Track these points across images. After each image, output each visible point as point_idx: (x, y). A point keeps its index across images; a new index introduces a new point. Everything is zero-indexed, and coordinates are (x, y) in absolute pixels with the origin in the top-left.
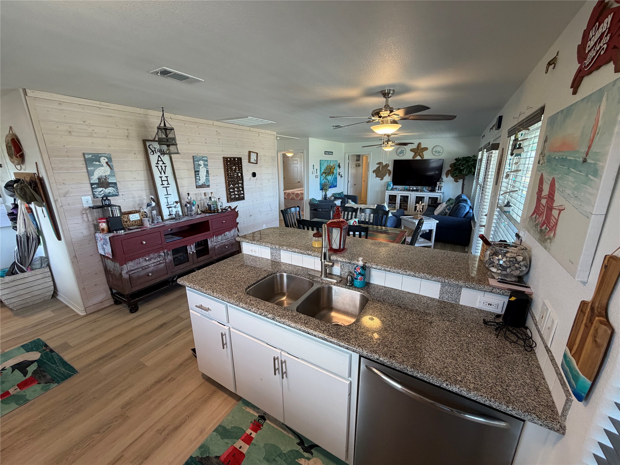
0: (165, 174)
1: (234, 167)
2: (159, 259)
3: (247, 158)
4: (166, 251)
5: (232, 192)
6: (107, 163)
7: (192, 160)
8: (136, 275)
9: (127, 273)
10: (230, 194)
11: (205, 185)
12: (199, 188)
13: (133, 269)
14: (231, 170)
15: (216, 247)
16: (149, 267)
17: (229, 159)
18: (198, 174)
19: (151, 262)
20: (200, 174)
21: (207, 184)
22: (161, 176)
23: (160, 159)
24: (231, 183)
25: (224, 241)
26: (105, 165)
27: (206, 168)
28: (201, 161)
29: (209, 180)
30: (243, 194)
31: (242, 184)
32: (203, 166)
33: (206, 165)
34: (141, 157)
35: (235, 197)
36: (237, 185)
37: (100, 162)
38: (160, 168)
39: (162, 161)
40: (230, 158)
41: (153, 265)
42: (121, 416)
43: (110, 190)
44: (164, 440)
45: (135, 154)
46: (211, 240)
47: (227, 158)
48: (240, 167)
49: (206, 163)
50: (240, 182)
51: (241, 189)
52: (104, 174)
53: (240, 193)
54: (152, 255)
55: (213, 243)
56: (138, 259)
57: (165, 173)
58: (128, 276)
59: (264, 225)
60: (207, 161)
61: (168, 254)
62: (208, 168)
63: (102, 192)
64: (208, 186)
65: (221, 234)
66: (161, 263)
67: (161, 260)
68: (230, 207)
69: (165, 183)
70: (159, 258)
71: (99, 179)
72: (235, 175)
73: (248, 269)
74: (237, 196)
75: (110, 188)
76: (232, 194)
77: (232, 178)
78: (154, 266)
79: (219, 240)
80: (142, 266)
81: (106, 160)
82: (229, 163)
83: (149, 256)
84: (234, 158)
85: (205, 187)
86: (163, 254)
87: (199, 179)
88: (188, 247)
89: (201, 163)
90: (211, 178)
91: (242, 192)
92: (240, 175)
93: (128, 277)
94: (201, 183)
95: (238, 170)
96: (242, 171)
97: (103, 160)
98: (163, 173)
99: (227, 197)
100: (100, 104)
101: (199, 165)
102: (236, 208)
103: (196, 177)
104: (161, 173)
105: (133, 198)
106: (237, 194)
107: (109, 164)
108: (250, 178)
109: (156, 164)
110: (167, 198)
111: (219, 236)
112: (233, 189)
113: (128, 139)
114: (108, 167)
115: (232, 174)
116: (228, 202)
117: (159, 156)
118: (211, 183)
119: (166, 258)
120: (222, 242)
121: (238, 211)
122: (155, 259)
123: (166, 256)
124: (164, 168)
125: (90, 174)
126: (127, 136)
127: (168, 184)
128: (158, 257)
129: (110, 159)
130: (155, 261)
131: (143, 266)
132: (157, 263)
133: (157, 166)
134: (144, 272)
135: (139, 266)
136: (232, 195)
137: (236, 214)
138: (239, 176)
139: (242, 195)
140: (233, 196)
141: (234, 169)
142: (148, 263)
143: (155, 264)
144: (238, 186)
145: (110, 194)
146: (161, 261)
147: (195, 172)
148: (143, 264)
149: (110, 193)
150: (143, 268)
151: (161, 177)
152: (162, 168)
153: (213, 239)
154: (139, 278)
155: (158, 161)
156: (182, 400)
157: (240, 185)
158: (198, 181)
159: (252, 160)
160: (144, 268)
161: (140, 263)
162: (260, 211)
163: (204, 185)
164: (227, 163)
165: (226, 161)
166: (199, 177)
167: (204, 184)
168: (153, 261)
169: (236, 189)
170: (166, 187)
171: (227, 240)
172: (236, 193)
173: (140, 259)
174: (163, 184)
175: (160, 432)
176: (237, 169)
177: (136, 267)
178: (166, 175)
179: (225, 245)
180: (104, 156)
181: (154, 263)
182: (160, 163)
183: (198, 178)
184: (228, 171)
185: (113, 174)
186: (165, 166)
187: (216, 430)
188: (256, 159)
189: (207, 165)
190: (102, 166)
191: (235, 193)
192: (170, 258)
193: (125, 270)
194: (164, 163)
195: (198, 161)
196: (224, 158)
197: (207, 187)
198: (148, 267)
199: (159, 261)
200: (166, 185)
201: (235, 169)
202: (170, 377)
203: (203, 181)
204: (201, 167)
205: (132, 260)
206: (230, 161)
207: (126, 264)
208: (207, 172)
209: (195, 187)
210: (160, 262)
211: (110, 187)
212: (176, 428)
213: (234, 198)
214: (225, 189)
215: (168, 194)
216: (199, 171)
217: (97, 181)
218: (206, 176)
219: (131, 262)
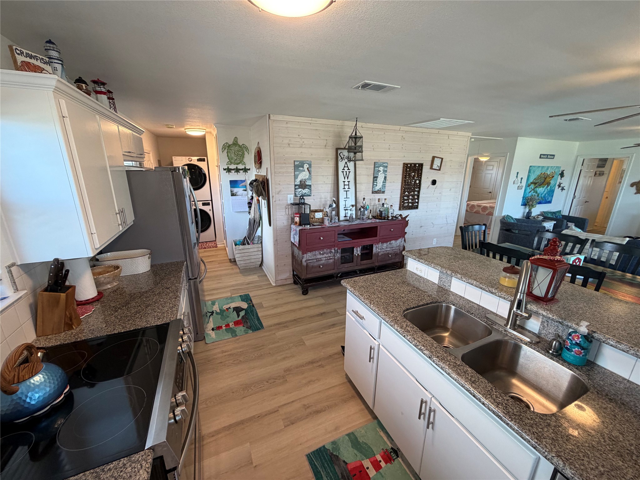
0: (348, 179)
1: (413, 174)
3: (430, 163)
4: (336, 249)
5: (406, 200)
6: (308, 168)
7: (373, 166)
8: (312, 264)
9: (306, 261)
10: (403, 202)
11: (381, 191)
12: (374, 193)
13: (310, 259)
14: (410, 175)
15: (380, 254)
16: (321, 260)
17: (409, 165)
18: (376, 180)
19: (324, 256)
20: (378, 180)
21: (383, 190)
22: (344, 180)
23: (346, 166)
24: (406, 190)
25: (389, 249)
26: (306, 170)
27: (384, 174)
28: (381, 167)
29: (385, 186)
30: (418, 203)
31: (419, 192)
32: (382, 171)
33: (385, 171)
34: (332, 164)
35: (408, 205)
36: (413, 193)
37: (303, 168)
38: (345, 173)
39: (348, 167)
40: (411, 164)
42: (282, 377)
43: (306, 191)
44: (307, 416)
45: (328, 161)
46: (376, 246)
47: (407, 164)
48: (420, 173)
49: (385, 169)
50: (416, 190)
51: (416, 197)
52: (304, 178)
53: (414, 201)
54: (325, 251)
55: (378, 249)
56: (315, 251)
57: (348, 178)
58: (306, 263)
59: (434, 239)
60: (386, 167)
61: (338, 252)
62: (386, 174)
63: (301, 192)
64: (383, 192)
65: (387, 242)
66: (331, 259)
67: (331, 256)
68: (401, 215)
69: (346, 187)
70: (331, 254)
71: (301, 181)
72: (413, 182)
73: (410, 288)
74: (410, 205)
75: (306, 189)
76: (405, 202)
77: (408, 185)
78: (325, 260)
79: (384, 248)
80: (317, 258)
81: (308, 166)
82: (408, 170)
83: (323, 251)
84: (415, 164)
85: (380, 193)
86: (334, 251)
87: (376, 185)
88: (354, 249)
89: (381, 169)
90: (387, 184)
91: (417, 201)
92: (418, 182)
93: (306, 265)
94: (377, 188)
95: (417, 177)
96: (421, 178)
97: (306, 166)
98: (346, 178)
99: (400, 205)
100: (311, 120)
101: (379, 171)
102: (407, 217)
103: (373, 182)
104: (345, 178)
105: (321, 198)
106: (410, 203)
107: (309, 169)
108: (429, 186)
109: (343, 170)
110: (345, 201)
111: (384, 244)
112: (408, 196)
113: (326, 148)
114: (308, 172)
115: (409, 181)
116: (400, 209)
117: (346, 163)
118: (387, 189)
119: (335, 255)
120: (386, 249)
121: (408, 220)
122: (327, 255)
123: (336, 253)
124: (348, 173)
125: (296, 177)
126: (325, 146)
127: (349, 188)
128: (329, 253)
129: (310, 165)
130: (327, 256)
132: (328, 258)
133: (343, 172)
134: (317, 264)
135: (315, 257)
136: (406, 203)
137: (406, 224)
138: (417, 184)
139: (416, 204)
140: (407, 204)
141: (412, 176)
142: (321, 256)
143: (326, 258)
144: (414, 193)
145: (306, 194)
146: (332, 257)
147: (374, 177)
148: (318, 256)
149: (305, 193)
151: (344, 182)
152: (346, 174)
153: (378, 245)
154: (313, 267)
155: (345, 167)
156: (326, 389)
157: (416, 193)
158: (375, 187)
159: (435, 166)
160: (318, 260)
161: (316, 255)
162: (433, 223)
163: (379, 191)
164: (406, 169)
165: (406, 167)
166: (377, 183)
167: (380, 190)
168: (325, 255)
169: (411, 197)
170: (347, 191)
171: (391, 249)
172: (410, 201)
174: (344, 188)
175: (306, 407)
176: (416, 176)
177: (313, 258)
178: (348, 180)
179: (388, 254)
180: (307, 163)
181: (326, 257)
182: (346, 169)
183: (375, 183)
184: (405, 178)
185: (310, 179)
186: (349, 172)
187: (348, 435)
188: (439, 165)
189: (386, 171)
190: (304, 171)
191: (408, 201)
192: (338, 255)
193: (305, 259)
194: (349, 169)
195: (379, 167)
196: (404, 164)
197: (382, 193)
198: (320, 260)
199: (330, 257)
200: (347, 190)
201: (414, 176)
202: (320, 363)
203: (380, 187)
204: (381, 173)
205: (310, 252)
206: (410, 168)
207: (306, 254)
208: (385, 177)
209: (371, 192)
211: (307, 188)
212: (318, 412)
213: (407, 206)
214: (399, 196)
215: (347, 198)
216: (377, 177)
217: (299, 184)
218: (383, 182)
219: (309, 253)
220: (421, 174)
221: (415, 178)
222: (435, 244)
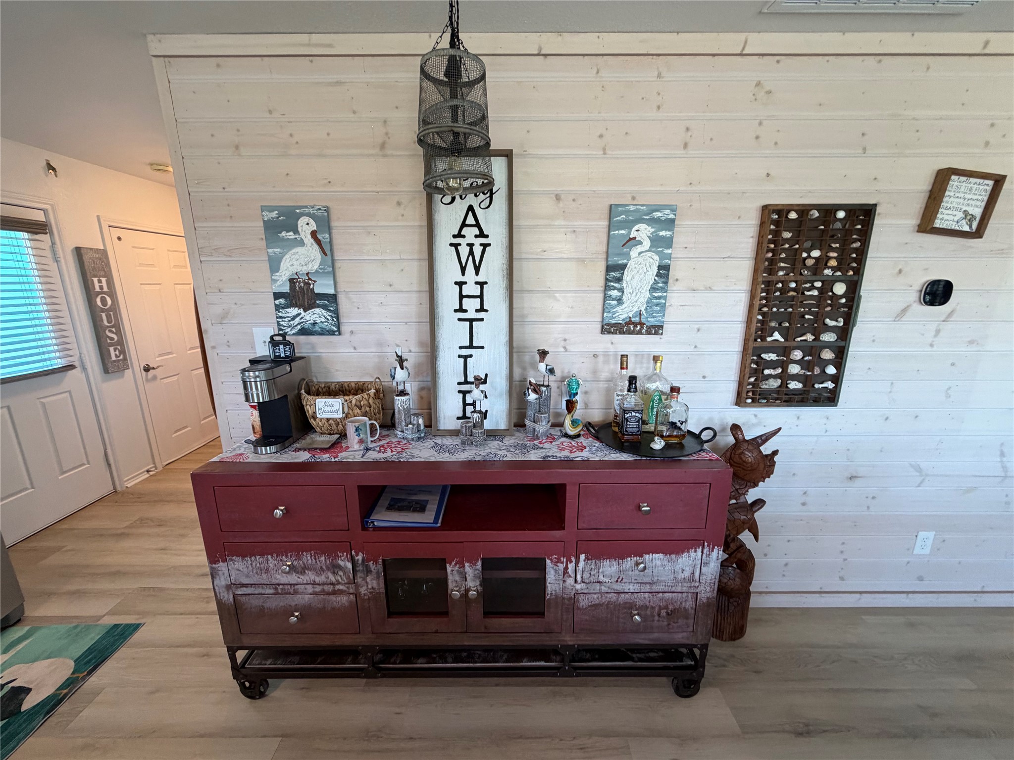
0: (477, 273)
1: (816, 253)
2: (332, 578)
3: (917, 205)
4: (360, 557)
5: (772, 365)
6: (314, 234)
7: (605, 223)
8: (255, 602)
9: (228, 587)
10: (755, 372)
11: (642, 324)
12: (609, 333)
13: (245, 581)
14: (796, 263)
15: (584, 602)
16: (296, 592)
17: (793, 215)
18: (619, 280)
19: (304, 579)
20: (627, 275)
21: (652, 321)
22: (461, 279)
23: (470, 220)
24: (773, 324)
25: (631, 588)
26: (309, 240)
27: (657, 253)
28: (642, 226)
29: (663, 306)
30: (837, 379)
31: (844, 333)
32: (647, 244)
33: (660, 243)
34: (415, 215)
35: (784, 385)
36: (809, 337)
37: (296, 232)
38: (464, 251)
39: (478, 225)
40: (804, 211)
41: (310, 589)
43: (316, 316)
45: (399, 204)
46: (561, 567)
47: (782, 211)
48: (856, 250)
49: (663, 233)
50: (830, 323)
51: (827, 355)
52: (305, 270)
53: (817, 371)
54: (307, 558)
55: (570, 581)
56: (262, 555)
57: (477, 270)
58: (231, 596)
59: (922, 534)
60: (670, 224)
61: (368, 571)
62: (669, 257)
63: (297, 320)
64: (656, 330)
65: (621, 556)
66: (341, 592)
67: (339, 583)
68: (735, 428)
69: (471, 305)
70: (334, 573)
71: (291, 281)
72: (813, 288)
74: (794, 385)
75: (317, 310)
76: (766, 372)
77: (784, 300)
78: (314, 594)
79: (601, 578)
80: (274, 581)
81: (313, 226)
82: (787, 235)
83: (299, 558)
84: (828, 211)
85: (639, 333)
86: (349, 565)
87: (620, 301)
88: (449, 568)
89: (643, 232)
90: (675, 297)
91: (831, 370)
92: (840, 289)
93: (231, 600)
94: (622, 314)
95: (834, 269)
96: (859, 272)
97: (306, 226)
98: (470, 268)
99: (740, 384)
100: (309, 45)
101: (631, 242)
102: (765, 438)
103: (607, 288)
104: (463, 270)
105: (380, 344)
106: (795, 377)
107: (320, 237)
108: (905, 310)
109: (454, 236)
110: (466, 358)
111: (607, 563)
112: (785, 351)
113: (385, 156)
114: (316, 247)
115: (793, 285)
116: (739, 401)
117: (471, 208)
118: (672, 317)
119: (359, 580)
120: (618, 587)
121: (775, 453)
122: (319, 575)
123: (359, 575)
124: (478, 250)
125: (274, 265)
126: (383, 146)
127: (482, 309)
128: (328, 569)
129: (324, 221)
130: (318, 579)
131: (279, 585)
132: (326, 588)
133: (456, 246)
134: (282, 604)
135: (264, 579)
136: (770, 376)
137: (767, 464)
138: (835, 297)
139: (830, 385)
140: (775, 384)
141: (810, 262)
142: (293, 578)
143: (318, 589)
144: (817, 339)
145: (317, 328)
146: (341, 587)
147: (609, 268)
148: (278, 577)
149: (315, 323)
150: (276, 589)
151: (460, 284)
152: (471, 253)
153: (571, 566)
154: (262, 612)
155: (464, 225)
157: (829, 337)
158: (613, 307)
159: (946, 218)
160: (279, 590)
161: (267, 571)
162: (918, 469)
163: (635, 324)
164: (777, 233)
165: (777, 223)
166: (621, 290)
167: (637, 319)
168: (310, 576)
169: (797, 355)
170: (471, 321)
171: (647, 588)
172: (794, 369)
173: (267, 560)
174: (461, 310)
176: (833, 263)
177: (255, 580)
178: (480, 278)
179: (630, 606)
180: (309, 215)
181: (314, 584)
182: (470, 233)
183: (615, 293)
184: (771, 271)
185: (331, 267)
186: (485, 246)
188: (978, 212)
189: (668, 242)
190: (301, 243)
191: (785, 370)
192: (372, 584)
193: (222, 579)
194: (482, 235)
195: (629, 224)
196: (765, 208)
197: (649, 333)
198: (292, 590)
199: (332, 584)
200: (471, 315)
201: (821, 263)
203: (636, 309)
204: (639, 248)
205: (243, 556)
206: (798, 227)
207: (225, 561)
208: (664, 271)
209: (599, 326)
210: (338, 587)
211: (319, 306)
213: (778, 391)
214: (736, 346)
215: (471, 346)
216: (623, 267)
217: (286, 289)
218: (653, 289)
219: (239, 559)
220: (862, 254)
221: (828, 272)
222: (927, 551)
